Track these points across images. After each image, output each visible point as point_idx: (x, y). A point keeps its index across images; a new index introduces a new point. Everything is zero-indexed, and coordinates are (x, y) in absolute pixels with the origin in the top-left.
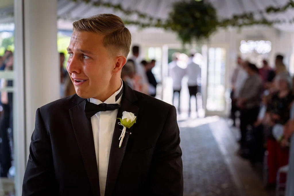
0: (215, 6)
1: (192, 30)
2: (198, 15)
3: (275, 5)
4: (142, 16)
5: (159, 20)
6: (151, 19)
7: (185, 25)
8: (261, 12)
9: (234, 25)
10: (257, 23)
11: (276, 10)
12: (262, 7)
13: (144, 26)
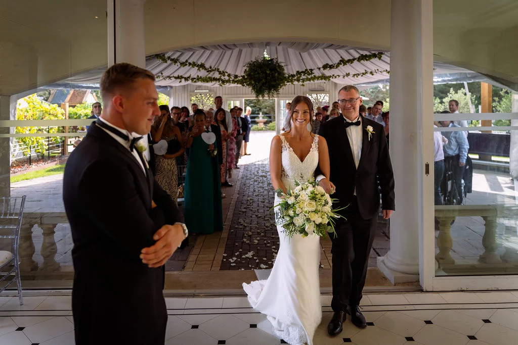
0: (283, 64)
1: (263, 84)
2: (268, 72)
3: (330, 63)
4: (223, 73)
5: (236, 76)
6: (229, 75)
7: (259, 80)
8: (319, 69)
9: (298, 80)
10: (318, 78)
11: (331, 67)
12: (321, 66)
13: (223, 82)
